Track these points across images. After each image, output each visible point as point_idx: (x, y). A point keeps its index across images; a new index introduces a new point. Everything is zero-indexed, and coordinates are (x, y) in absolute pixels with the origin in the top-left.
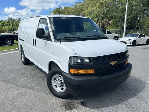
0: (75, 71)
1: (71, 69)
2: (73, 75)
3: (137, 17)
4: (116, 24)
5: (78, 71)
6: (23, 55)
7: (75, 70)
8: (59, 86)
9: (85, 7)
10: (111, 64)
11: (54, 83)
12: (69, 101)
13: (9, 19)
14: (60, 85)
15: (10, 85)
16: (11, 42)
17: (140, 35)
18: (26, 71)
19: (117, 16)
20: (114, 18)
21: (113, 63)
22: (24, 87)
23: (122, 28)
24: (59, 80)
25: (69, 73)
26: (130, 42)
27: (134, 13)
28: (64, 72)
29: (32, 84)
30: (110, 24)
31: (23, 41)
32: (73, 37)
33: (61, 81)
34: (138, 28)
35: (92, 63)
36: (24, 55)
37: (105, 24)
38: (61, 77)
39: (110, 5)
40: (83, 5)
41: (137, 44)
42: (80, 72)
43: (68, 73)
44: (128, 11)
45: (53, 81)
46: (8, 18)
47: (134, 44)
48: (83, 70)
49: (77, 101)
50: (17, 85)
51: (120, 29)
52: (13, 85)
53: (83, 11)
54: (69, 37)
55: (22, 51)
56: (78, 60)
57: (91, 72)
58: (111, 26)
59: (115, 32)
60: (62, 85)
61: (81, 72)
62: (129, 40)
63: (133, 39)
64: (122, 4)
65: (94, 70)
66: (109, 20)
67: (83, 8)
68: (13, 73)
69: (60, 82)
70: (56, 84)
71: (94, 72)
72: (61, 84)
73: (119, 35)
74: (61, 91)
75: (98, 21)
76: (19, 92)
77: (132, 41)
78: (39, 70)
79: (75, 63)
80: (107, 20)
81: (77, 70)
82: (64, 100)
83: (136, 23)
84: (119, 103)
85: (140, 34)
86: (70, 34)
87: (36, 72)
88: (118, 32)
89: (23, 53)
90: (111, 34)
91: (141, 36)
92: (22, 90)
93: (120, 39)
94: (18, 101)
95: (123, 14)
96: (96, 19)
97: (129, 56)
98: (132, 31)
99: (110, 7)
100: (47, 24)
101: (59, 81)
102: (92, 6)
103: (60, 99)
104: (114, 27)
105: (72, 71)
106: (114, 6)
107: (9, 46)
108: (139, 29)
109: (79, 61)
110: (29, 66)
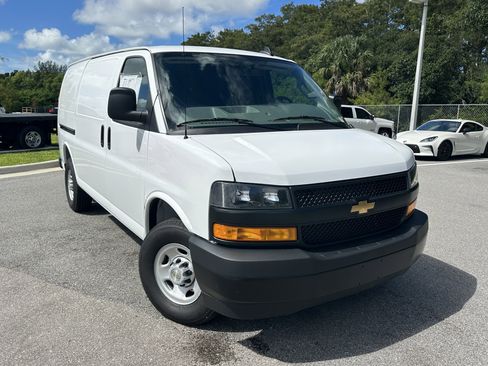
0: (229, 232)
1: (216, 226)
2: (223, 245)
3: (456, 67)
4: (387, 88)
5: (239, 231)
6: (70, 181)
7: (231, 228)
8: (180, 282)
9: (286, 31)
10: (354, 210)
11: (161, 273)
12: (211, 333)
13: (42, 66)
14: (183, 278)
15: (20, 276)
16: (39, 137)
17: (465, 125)
18: (78, 232)
19: (390, 63)
20: (379, 68)
21: (363, 209)
22: (65, 284)
23: (406, 100)
24: (179, 261)
25: (211, 239)
26: (431, 147)
27: (447, 53)
28: (196, 235)
29: (93, 276)
30: (366, 89)
31: (73, 132)
32: (229, 118)
33: (186, 265)
34: (459, 102)
35: (288, 206)
36: (74, 179)
37: (352, 88)
38: (185, 253)
39: (370, 26)
40: (282, 27)
41: (453, 154)
42: (246, 234)
43: (207, 238)
44: (425, 46)
45: (159, 267)
46: (36, 63)
47: (445, 152)
48: (258, 230)
49: (239, 334)
50: (44, 277)
51: (398, 106)
52: (28, 278)
53: (281, 43)
54: (215, 120)
55: (69, 168)
56: (242, 194)
57: (285, 237)
58: (369, 94)
59: (383, 114)
60: (188, 281)
61: (253, 234)
62: (429, 139)
63: (442, 136)
64: (407, 23)
65: (294, 230)
66: (364, 77)
67: (280, 34)
68: (36, 237)
69: (183, 270)
70: (168, 277)
71: (294, 238)
72: (187, 278)
73: (395, 124)
74: (185, 298)
75: (327, 76)
76: (48, 300)
77: (436, 144)
78: (121, 231)
79: (232, 206)
80: (359, 74)
81: (236, 229)
82: (195, 331)
83: (454, 84)
84: (381, 346)
85: (463, 122)
86: (221, 111)
87: (111, 237)
88: (392, 115)
89: (73, 174)
90: (368, 121)
91: (467, 128)
92: (56, 294)
93: (398, 135)
94: (40, 332)
95: (409, 57)
96: (322, 70)
97: (420, 187)
98: (440, 111)
99: (369, 31)
100: (145, 75)
101: (178, 266)
102: (311, 28)
103: (180, 327)
104: (380, 96)
105: (221, 232)
106: (380, 30)
107: (33, 153)
108: (461, 107)
109: (246, 198)
110: (89, 216)
